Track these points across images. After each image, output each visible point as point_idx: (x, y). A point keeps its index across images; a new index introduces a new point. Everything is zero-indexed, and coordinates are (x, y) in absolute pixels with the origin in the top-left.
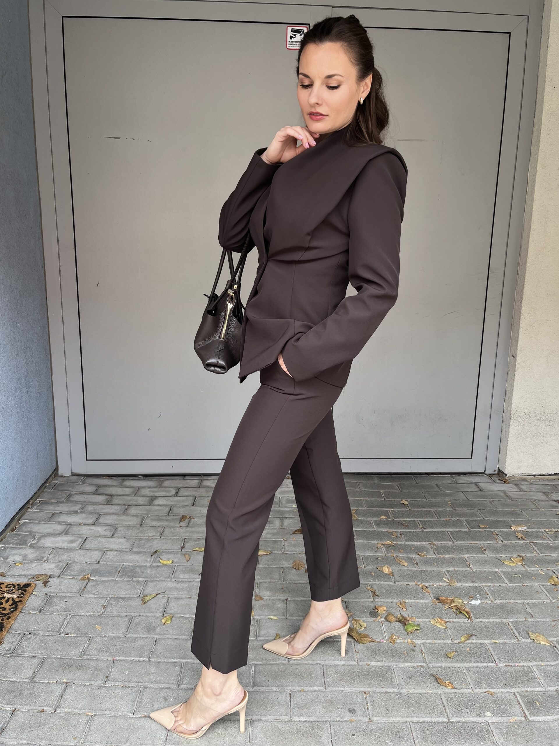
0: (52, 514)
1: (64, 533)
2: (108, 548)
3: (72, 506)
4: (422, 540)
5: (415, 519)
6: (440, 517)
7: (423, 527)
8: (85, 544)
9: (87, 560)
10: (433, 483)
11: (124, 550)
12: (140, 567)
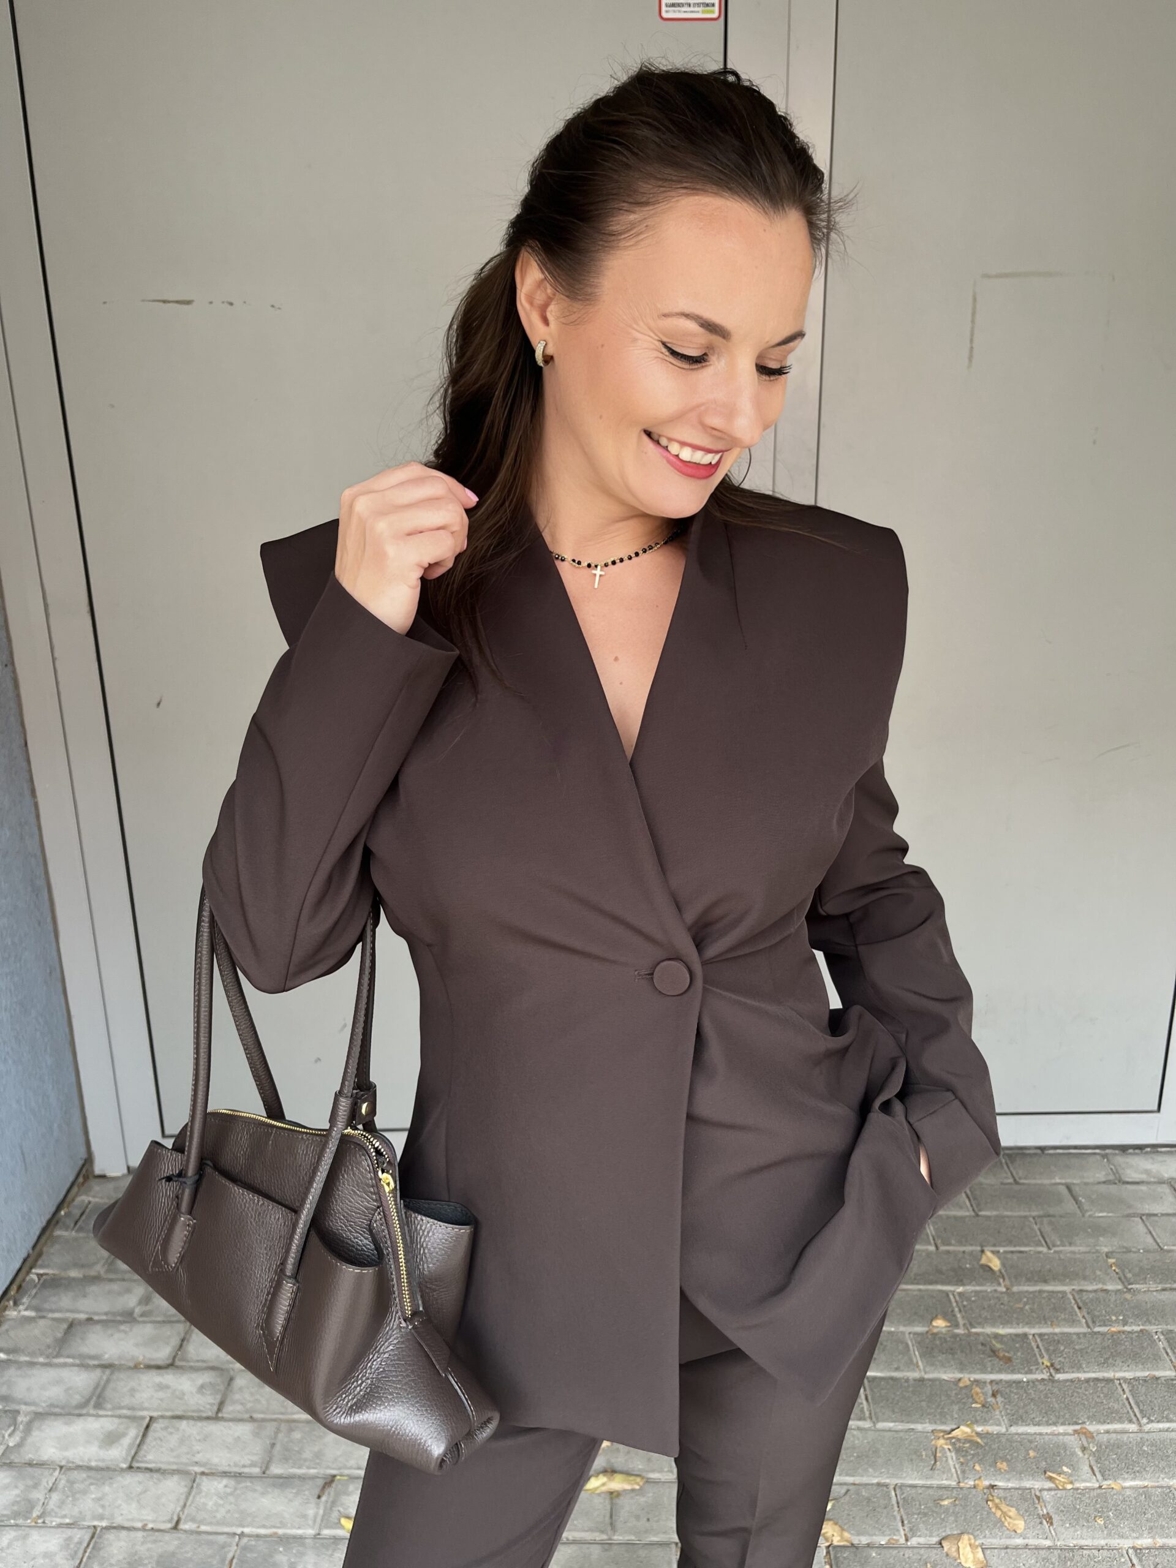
0: (65, 1326)
1: (92, 1403)
2: (204, 1465)
3: (120, 1294)
4: (1054, 1419)
5: (1026, 1330)
6: (1094, 1322)
7: (1052, 1365)
8: (145, 1447)
9: (147, 1516)
10: (1058, 1181)
11: (246, 1470)
12: (287, 1541)
